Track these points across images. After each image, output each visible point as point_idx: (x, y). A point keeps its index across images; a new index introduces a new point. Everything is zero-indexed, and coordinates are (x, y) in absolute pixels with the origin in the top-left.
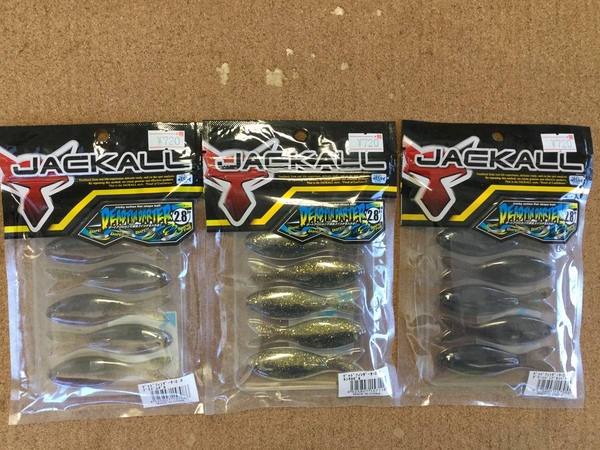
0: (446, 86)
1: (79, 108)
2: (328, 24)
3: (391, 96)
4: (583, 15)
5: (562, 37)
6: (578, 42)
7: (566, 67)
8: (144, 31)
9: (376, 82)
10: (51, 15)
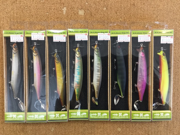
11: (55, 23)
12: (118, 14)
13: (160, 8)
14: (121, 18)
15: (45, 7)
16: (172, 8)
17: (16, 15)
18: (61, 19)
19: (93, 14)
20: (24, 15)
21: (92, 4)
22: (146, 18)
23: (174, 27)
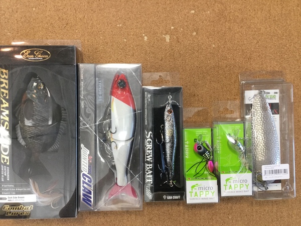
0: (236, 42)
1: (88, 50)
2: (188, 16)
3: (214, 46)
4: (292, 13)
5: (283, 22)
6: (290, 25)
7: (285, 34)
8: (114, 19)
9: (207, 40)
10: (77, 12)
11: (134, 52)
12: (210, 39)
13: (261, 31)
14: (214, 44)
15: (122, 32)
16: (275, 32)
17: (87, 43)
18: (142, 46)
19: (180, 40)
20: (97, 42)
21: (179, 29)
22: (244, 44)
23: (279, 54)
